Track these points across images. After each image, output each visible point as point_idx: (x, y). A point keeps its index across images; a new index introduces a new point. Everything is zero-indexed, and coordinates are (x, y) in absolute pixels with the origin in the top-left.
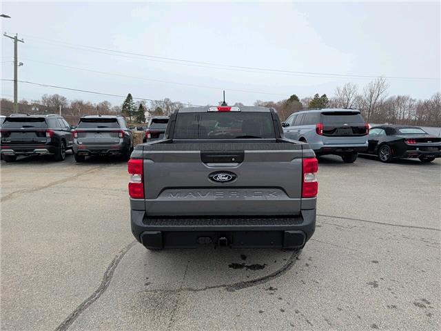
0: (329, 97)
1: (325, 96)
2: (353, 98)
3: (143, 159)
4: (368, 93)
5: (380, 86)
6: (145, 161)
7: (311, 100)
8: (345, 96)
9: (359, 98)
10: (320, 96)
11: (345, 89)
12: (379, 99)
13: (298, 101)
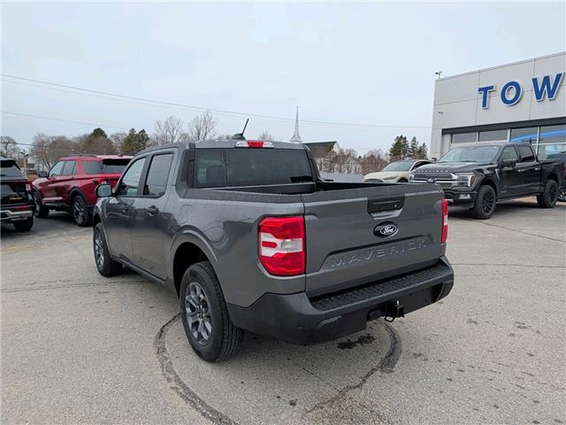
0: (149, 133)
1: (143, 131)
2: (178, 135)
3: (304, 215)
4: (195, 131)
5: (206, 122)
6: (306, 218)
7: (125, 137)
8: (168, 133)
9: (185, 136)
10: (137, 132)
11: (167, 123)
12: (208, 138)
13: (106, 136)
